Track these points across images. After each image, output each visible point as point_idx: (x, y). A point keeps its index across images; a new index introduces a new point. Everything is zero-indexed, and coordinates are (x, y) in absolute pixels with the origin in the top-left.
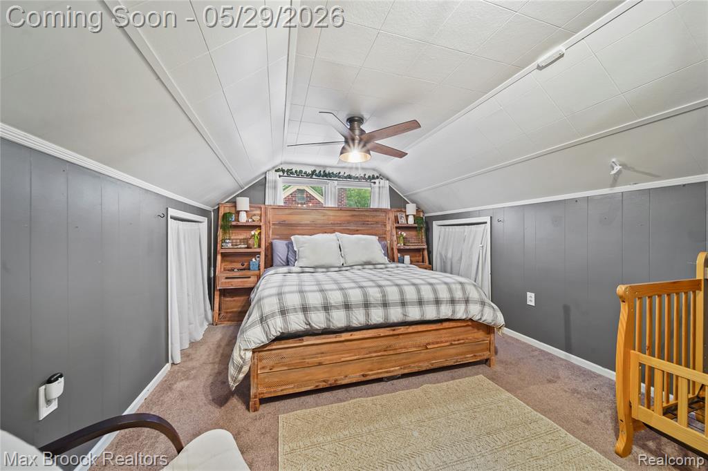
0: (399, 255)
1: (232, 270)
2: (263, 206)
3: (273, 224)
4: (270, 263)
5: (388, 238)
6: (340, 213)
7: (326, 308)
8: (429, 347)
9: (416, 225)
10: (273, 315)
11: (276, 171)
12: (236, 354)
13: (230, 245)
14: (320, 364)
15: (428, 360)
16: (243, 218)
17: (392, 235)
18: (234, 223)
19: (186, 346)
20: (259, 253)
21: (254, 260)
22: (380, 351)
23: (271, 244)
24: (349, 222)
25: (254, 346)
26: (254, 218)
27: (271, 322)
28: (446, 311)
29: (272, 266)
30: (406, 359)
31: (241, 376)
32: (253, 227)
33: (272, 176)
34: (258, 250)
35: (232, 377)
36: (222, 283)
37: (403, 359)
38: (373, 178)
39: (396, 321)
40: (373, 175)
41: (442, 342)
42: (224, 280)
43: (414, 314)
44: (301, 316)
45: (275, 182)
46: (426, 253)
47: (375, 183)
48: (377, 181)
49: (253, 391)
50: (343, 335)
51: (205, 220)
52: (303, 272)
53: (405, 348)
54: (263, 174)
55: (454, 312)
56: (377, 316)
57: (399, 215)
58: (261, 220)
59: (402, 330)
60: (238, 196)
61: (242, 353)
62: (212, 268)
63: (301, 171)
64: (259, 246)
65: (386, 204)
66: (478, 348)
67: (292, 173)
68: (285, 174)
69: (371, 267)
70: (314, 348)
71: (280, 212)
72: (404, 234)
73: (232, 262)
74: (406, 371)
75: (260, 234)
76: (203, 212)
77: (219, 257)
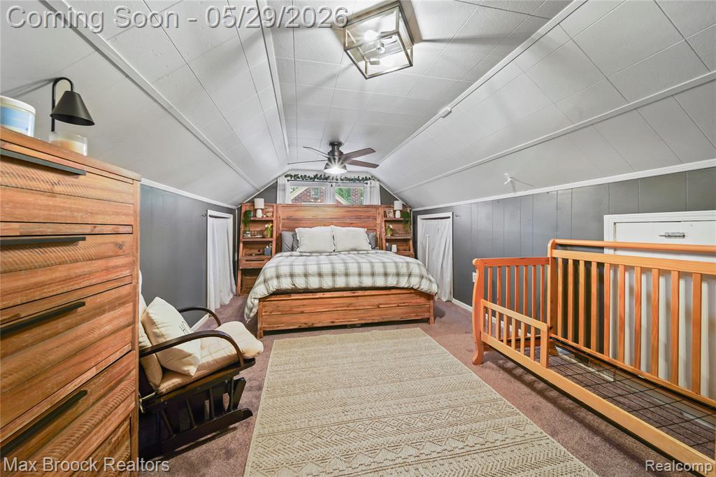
0: (387, 244)
1: (251, 255)
2: (274, 204)
3: (283, 219)
4: (279, 249)
5: (378, 230)
6: (337, 210)
7: (306, 275)
8: (380, 306)
9: (402, 219)
10: (272, 278)
11: (286, 176)
12: (249, 301)
13: (249, 236)
14: (302, 312)
15: (380, 315)
16: (259, 214)
17: (381, 228)
18: (252, 219)
19: (218, 307)
20: (271, 242)
21: (267, 247)
22: (344, 307)
23: (281, 235)
24: (344, 217)
25: (259, 297)
26: (267, 214)
27: (270, 282)
28: (392, 282)
29: (281, 251)
30: (364, 313)
31: (252, 315)
32: (267, 222)
33: (282, 181)
34: (270, 239)
35: (247, 314)
36: (244, 265)
37: (361, 314)
38: (366, 179)
39: (354, 286)
40: (366, 177)
41: (390, 304)
42: (245, 262)
43: (367, 282)
44: (289, 280)
45: (284, 185)
46: (411, 242)
47: (367, 183)
48: (369, 182)
49: (259, 326)
50: (318, 294)
51: (232, 216)
52: (301, 256)
53: (362, 306)
54: (274, 180)
55: (398, 282)
56: (341, 282)
57: (387, 210)
58: (273, 216)
59: (360, 293)
60: (255, 197)
61: (252, 300)
62: (236, 254)
63: (305, 176)
64: (272, 236)
65: (376, 201)
66: (420, 310)
67: (298, 178)
68: (293, 179)
69: (355, 252)
70: (298, 301)
71: (288, 209)
72: (391, 226)
73: (251, 249)
74: (363, 322)
75: (272, 227)
76: (230, 211)
77: (241, 245)
